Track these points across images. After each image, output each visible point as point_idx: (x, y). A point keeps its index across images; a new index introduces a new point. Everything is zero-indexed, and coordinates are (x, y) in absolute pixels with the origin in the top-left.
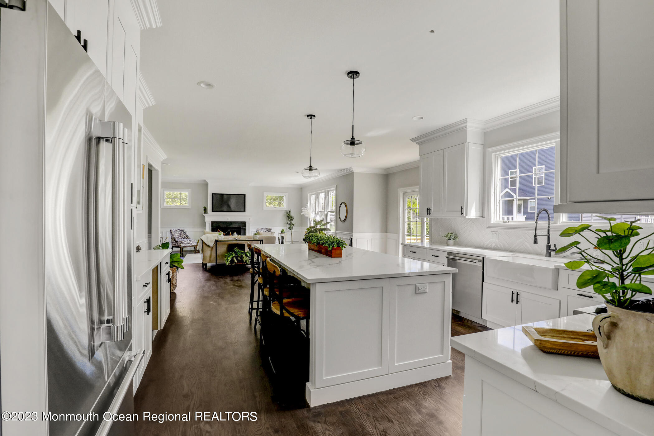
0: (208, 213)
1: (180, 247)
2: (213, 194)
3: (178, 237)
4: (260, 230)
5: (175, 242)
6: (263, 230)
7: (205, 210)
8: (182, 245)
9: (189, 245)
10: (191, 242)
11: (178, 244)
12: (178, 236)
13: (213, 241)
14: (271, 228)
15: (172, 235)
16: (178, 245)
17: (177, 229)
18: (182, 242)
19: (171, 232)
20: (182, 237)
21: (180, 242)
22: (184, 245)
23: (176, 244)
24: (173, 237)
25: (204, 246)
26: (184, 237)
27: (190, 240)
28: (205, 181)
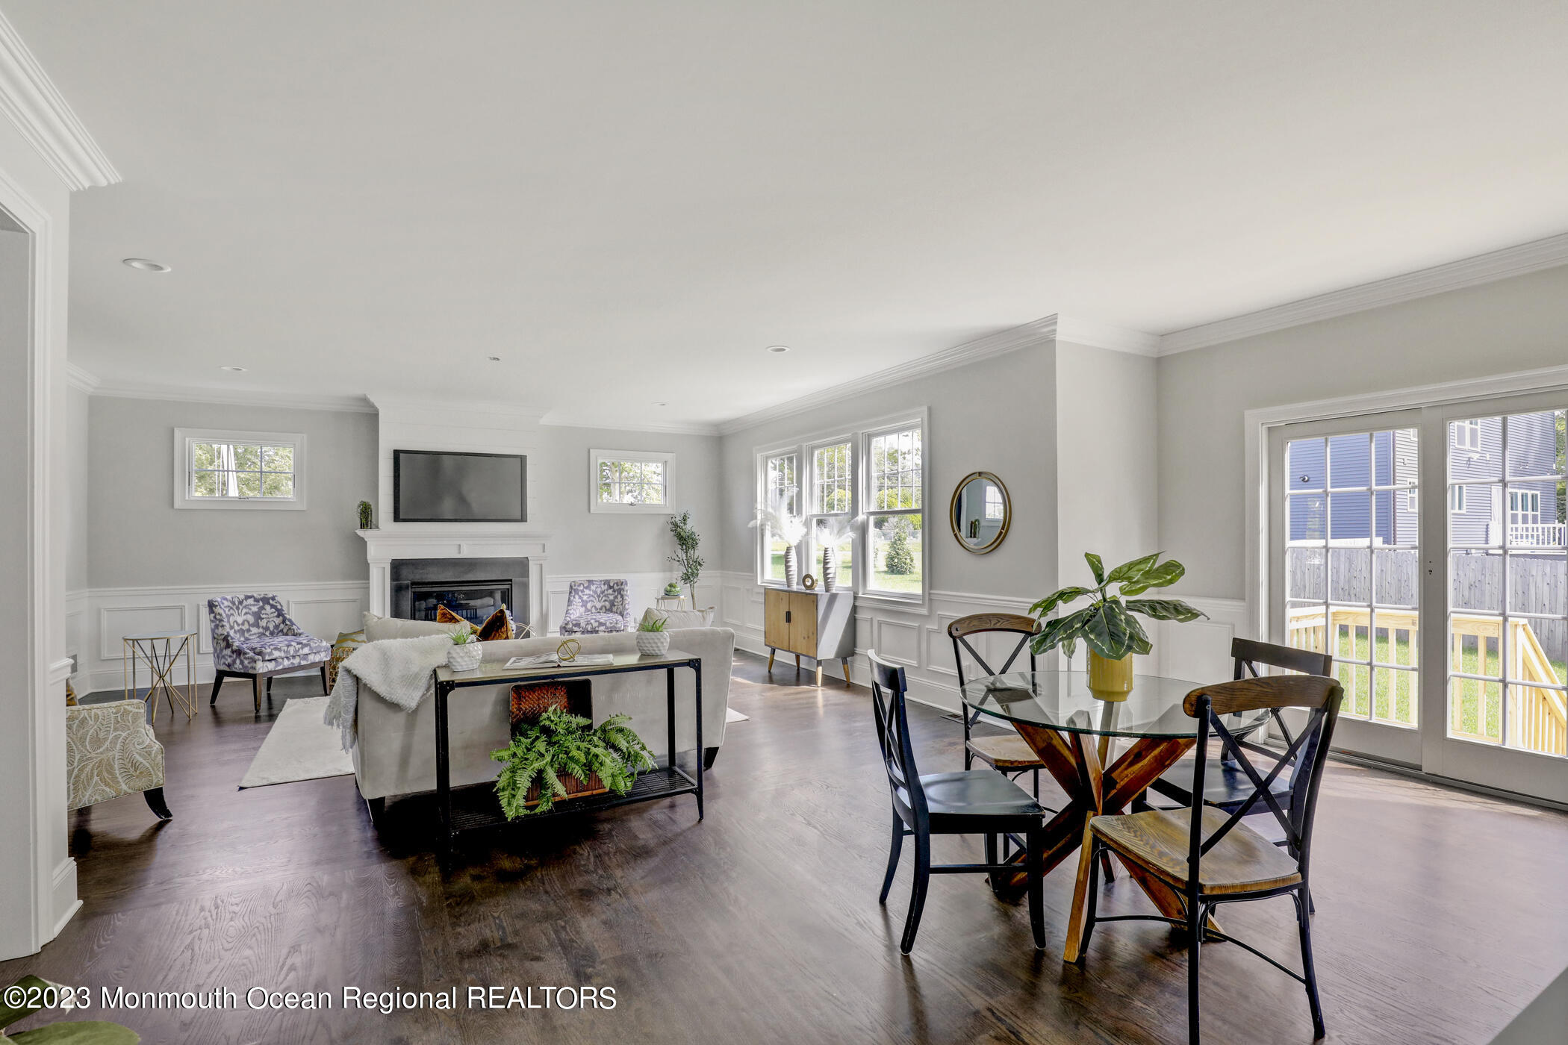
0: (377, 527)
1: (253, 677)
2: (397, 454)
3: (249, 630)
4: (581, 588)
5: (228, 652)
6: (593, 587)
7: (366, 516)
8: (262, 668)
9: (296, 661)
10: (306, 650)
11: (242, 662)
12: (246, 627)
13: (416, 676)
14: (621, 577)
15: (217, 622)
16: (245, 667)
17: (242, 597)
18: (260, 653)
19: (212, 611)
20: (267, 628)
21: (251, 654)
22: (271, 666)
23: (234, 662)
24: (220, 631)
25: (368, 705)
26: (277, 627)
27: (300, 639)
28: (365, 400)
